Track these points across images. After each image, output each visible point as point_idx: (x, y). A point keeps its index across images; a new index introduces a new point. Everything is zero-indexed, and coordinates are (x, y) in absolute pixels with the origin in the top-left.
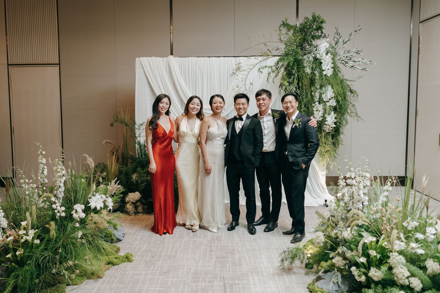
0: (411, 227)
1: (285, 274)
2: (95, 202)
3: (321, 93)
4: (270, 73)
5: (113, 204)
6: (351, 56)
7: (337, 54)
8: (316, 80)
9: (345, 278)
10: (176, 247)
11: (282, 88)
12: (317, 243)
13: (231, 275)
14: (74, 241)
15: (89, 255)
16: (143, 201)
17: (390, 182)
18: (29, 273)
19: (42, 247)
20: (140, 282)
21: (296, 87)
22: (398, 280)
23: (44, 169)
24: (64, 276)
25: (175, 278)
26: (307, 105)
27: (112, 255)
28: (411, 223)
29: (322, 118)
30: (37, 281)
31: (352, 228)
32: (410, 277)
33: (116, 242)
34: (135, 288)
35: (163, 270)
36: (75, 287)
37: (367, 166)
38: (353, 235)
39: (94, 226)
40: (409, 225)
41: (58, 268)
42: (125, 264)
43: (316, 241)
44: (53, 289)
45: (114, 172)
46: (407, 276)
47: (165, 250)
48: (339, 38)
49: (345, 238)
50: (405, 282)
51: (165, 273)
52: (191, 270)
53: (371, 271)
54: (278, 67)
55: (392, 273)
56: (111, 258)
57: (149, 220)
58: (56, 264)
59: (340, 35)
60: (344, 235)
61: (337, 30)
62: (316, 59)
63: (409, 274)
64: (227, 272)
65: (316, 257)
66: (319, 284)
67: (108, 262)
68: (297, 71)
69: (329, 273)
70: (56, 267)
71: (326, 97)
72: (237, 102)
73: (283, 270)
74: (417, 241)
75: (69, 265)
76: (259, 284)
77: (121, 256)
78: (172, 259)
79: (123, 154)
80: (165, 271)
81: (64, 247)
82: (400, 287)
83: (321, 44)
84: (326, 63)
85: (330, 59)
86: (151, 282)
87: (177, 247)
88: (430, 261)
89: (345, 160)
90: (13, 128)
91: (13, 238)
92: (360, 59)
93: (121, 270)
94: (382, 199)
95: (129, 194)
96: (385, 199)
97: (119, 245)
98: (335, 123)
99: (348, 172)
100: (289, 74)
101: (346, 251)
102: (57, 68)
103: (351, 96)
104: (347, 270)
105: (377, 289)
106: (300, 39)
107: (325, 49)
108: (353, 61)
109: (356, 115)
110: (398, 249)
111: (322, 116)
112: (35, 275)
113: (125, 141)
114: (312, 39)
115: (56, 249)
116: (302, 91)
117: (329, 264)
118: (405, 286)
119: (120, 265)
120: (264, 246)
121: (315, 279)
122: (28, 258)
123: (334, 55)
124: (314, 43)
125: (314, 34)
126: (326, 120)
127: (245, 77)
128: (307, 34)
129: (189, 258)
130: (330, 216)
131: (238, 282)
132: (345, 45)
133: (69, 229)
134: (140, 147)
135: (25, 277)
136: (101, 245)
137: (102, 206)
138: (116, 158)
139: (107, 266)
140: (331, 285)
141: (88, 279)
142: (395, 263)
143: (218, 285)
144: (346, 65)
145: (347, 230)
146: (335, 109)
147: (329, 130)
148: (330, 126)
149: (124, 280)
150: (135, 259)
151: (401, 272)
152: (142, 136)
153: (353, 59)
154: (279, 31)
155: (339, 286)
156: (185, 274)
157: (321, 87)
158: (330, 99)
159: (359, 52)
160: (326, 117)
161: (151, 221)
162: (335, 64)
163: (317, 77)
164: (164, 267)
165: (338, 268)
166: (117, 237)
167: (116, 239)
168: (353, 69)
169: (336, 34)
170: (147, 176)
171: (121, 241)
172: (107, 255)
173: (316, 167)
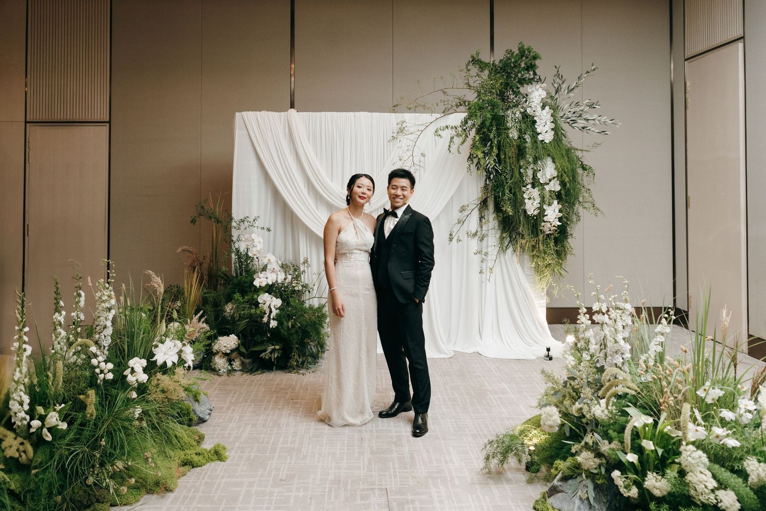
0: (712, 398)
1: (492, 482)
2: (163, 354)
3: (535, 170)
4: (453, 138)
5: (194, 357)
6: (582, 111)
7: (559, 108)
8: (527, 149)
9: (600, 490)
10: (301, 432)
11: (473, 162)
12: (548, 427)
13: (399, 484)
14: (126, 424)
15: (151, 450)
16: (243, 350)
17: (666, 318)
18: (45, 485)
19: (71, 436)
20: (241, 498)
21: (495, 159)
22: (696, 495)
24: (107, 489)
25: (302, 490)
26: (513, 189)
27: (191, 448)
28: (711, 391)
29: (539, 211)
30: (59, 498)
31: (608, 400)
32: (718, 489)
33: (198, 424)
35: (280, 475)
36: (125, 508)
37: (627, 292)
38: (611, 413)
39: (161, 396)
40: (708, 395)
41: (98, 474)
42: (213, 464)
43: (546, 423)
45: (194, 302)
46: (712, 488)
48: (561, 82)
49: (596, 418)
50: (709, 498)
51: (284, 481)
52: (328, 476)
53: (649, 479)
54: (467, 128)
55: (685, 482)
56: (189, 454)
57: (252, 384)
58: (93, 466)
59: (563, 79)
60: (594, 412)
61: (558, 71)
62: (525, 116)
63: (715, 484)
64: (391, 478)
65: (546, 451)
66: (554, 501)
67: (183, 462)
68: (497, 135)
69: (570, 482)
70: (93, 472)
71: (544, 177)
72: (393, 184)
73: (488, 475)
74: (724, 423)
75: (118, 470)
76: (449, 501)
77: (205, 450)
78: (294, 454)
79: (211, 270)
80: (284, 478)
81: (110, 435)
82: (701, 508)
83: (533, 91)
84: (542, 121)
85: (549, 116)
86: (260, 498)
87: (303, 434)
88: (753, 460)
89: (590, 282)
90: (28, 225)
92: (595, 116)
93: (207, 476)
94: (654, 348)
95: (220, 338)
96: (659, 349)
97: (202, 429)
98: (560, 219)
99: (596, 303)
100: (484, 139)
101: (600, 441)
102: (105, 129)
103: (583, 175)
104: (603, 475)
106: (501, 83)
107: (540, 100)
108: (585, 119)
109: (593, 207)
110: (693, 438)
111: (538, 208)
112: (56, 487)
113: (214, 248)
114: (519, 84)
115: (96, 440)
116: (505, 167)
117: (571, 465)
118: (709, 505)
119: (204, 467)
121: (547, 492)
123: (555, 109)
124: (522, 90)
125: (522, 76)
126: (545, 214)
127: (412, 144)
128: (511, 77)
129: (323, 453)
130: (567, 378)
131: (412, 497)
132: (571, 94)
133: (119, 403)
134: (239, 258)
135: (38, 493)
136: (171, 431)
137: (176, 362)
138: (199, 277)
139: (182, 469)
140: (576, 503)
141: (148, 493)
142: (692, 464)
143: (378, 504)
144: (573, 125)
145: (599, 403)
146: (558, 196)
147: (550, 230)
148: (551, 224)
149: (212, 494)
150: (230, 456)
151: (701, 480)
152: (243, 239)
153: (584, 116)
154: (466, 71)
155: (590, 504)
156: (318, 483)
157: (536, 160)
158: (550, 180)
159: (594, 104)
160: (545, 208)
161: (256, 385)
162: (557, 123)
163: (529, 145)
164: (282, 469)
165: (588, 472)
166: (200, 415)
167: (197, 418)
168: (585, 131)
169: (556, 77)
170: (251, 308)
171: (206, 423)
172: (182, 448)
173: (530, 291)
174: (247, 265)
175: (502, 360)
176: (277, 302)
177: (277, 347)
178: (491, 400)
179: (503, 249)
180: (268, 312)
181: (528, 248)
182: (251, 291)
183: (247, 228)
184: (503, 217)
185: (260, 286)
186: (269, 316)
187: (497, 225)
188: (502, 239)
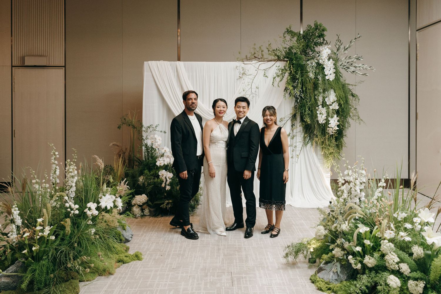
0: (401, 218)
1: (289, 268)
2: (105, 202)
3: (324, 97)
4: (275, 78)
5: (123, 204)
6: (352, 61)
7: (339, 60)
8: (319, 84)
9: (344, 267)
10: (185, 246)
11: (287, 92)
13: (238, 269)
14: (88, 237)
16: (150, 203)
17: (384, 179)
18: (45, 267)
19: (58, 242)
20: (151, 277)
21: (300, 90)
22: (389, 266)
23: (57, 170)
25: (185, 273)
26: (311, 108)
27: (122, 253)
28: (400, 214)
29: (326, 121)
30: (52, 275)
31: (349, 221)
32: (400, 262)
33: (125, 243)
34: (147, 283)
35: (173, 266)
36: (88, 283)
37: (363, 164)
38: (350, 227)
39: (105, 224)
40: (399, 216)
41: (73, 263)
42: (135, 262)
43: (317, 234)
44: (67, 284)
45: (120, 175)
46: (397, 262)
47: (173, 250)
48: (340, 44)
49: (343, 231)
50: (395, 267)
51: (175, 269)
52: (199, 266)
53: (366, 259)
54: (283, 72)
55: (384, 260)
56: (121, 256)
57: (156, 222)
59: (341, 42)
60: (342, 228)
61: (339, 37)
62: (318, 64)
63: (398, 260)
64: (234, 267)
65: (319, 251)
66: (321, 275)
67: (118, 260)
68: (301, 76)
69: (329, 264)
71: (329, 101)
72: (238, 105)
73: (287, 265)
74: (406, 229)
76: (265, 277)
77: (130, 254)
78: (181, 257)
79: (130, 157)
80: (175, 268)
82: (391, 272)
83: (323, 50)
84: (328, 68)
85: (332, 65)
86: (162, 277)
88: (416, 247)
89: (343, 159)
90: (14, 130)
91: (29, 234)
92: (360, 65)
93: (132, 268)
94: (377, 194)
95: (136, 196)
96: (380, 195)
97: (128, 244)
98: (338, 126)
99: (346, 170)
100: (293, 79)
101: (344, 242)
102: (62, 71)
103: (352, 100)
104: (345, 259)
105: (371, 275)
106: (303, 46)
107: (327, 55)
108: (354, 66)
109: (358, 118)
110: (388, 237)
111: (325, 119)
112: (50, 270)
113: (132, 143)
114: (314, 45)
116: (306, 95)
117: (330, 256)
118: (395, 270)
119: (129, 263)
120: (270, 244)
121: (317, 271)
122: (43, 254)
123: (336, 61)
124: (317, 49)
125: (317, 40)
126: (329, 123)
127: (251, 81)
128: (310, 41)
129: (197, 256)
130: (330, 211)
131: (245, 276)
132: (346, 52)
133: (83, 226)
134: (147, 149)
135: (42, 272)
136: (111, 244)
137: (112, 206)
138: (123, 160)
139: (118, 264)
140: (331, 274)
141: (99, 275)
142: (386, 249)
143: (226, 279)
144: (347, 70)
145: (345, 223)
146: (337, 112)
147: (332, 132)
148: (333, 129)
149: (135, 276)
150: (144, 257)
151: (391, 258)
152: (150, 138)
153: (354, 65)
154: (283, 37)
155: (338, 275)
156: (194, 270)
157: (324, 91)
158: (333, 103)
159: (359, 58)
160: (329, 120)
161: (158, 223)
162: (337, 69)
163: (320, 82)
164: (174, 264)
165: (338, 259)
166: (126, 237)
167: (124, 239)
168: (354, 74)
169: (338, 41)
170: (154, 179)
171: (129, 242)
172: (117, 254)
173: (321, 168)
174: (152, 153)
175: (303, 209)
176: (170, 175)
177: (170, 201)
178: (294, 229)
179: (305, 144)
180: (165, 181)
181: (320, 143)
182: (155, 169)
183: (152, 131)
184: (306, 125)
185: (160, 166)
186: (166, 183)
187: (302, 129)
188: (305, 138)
